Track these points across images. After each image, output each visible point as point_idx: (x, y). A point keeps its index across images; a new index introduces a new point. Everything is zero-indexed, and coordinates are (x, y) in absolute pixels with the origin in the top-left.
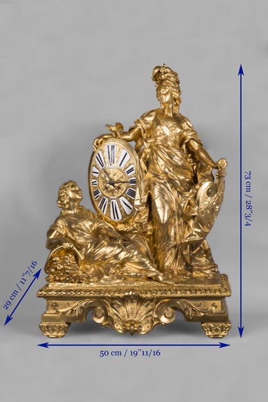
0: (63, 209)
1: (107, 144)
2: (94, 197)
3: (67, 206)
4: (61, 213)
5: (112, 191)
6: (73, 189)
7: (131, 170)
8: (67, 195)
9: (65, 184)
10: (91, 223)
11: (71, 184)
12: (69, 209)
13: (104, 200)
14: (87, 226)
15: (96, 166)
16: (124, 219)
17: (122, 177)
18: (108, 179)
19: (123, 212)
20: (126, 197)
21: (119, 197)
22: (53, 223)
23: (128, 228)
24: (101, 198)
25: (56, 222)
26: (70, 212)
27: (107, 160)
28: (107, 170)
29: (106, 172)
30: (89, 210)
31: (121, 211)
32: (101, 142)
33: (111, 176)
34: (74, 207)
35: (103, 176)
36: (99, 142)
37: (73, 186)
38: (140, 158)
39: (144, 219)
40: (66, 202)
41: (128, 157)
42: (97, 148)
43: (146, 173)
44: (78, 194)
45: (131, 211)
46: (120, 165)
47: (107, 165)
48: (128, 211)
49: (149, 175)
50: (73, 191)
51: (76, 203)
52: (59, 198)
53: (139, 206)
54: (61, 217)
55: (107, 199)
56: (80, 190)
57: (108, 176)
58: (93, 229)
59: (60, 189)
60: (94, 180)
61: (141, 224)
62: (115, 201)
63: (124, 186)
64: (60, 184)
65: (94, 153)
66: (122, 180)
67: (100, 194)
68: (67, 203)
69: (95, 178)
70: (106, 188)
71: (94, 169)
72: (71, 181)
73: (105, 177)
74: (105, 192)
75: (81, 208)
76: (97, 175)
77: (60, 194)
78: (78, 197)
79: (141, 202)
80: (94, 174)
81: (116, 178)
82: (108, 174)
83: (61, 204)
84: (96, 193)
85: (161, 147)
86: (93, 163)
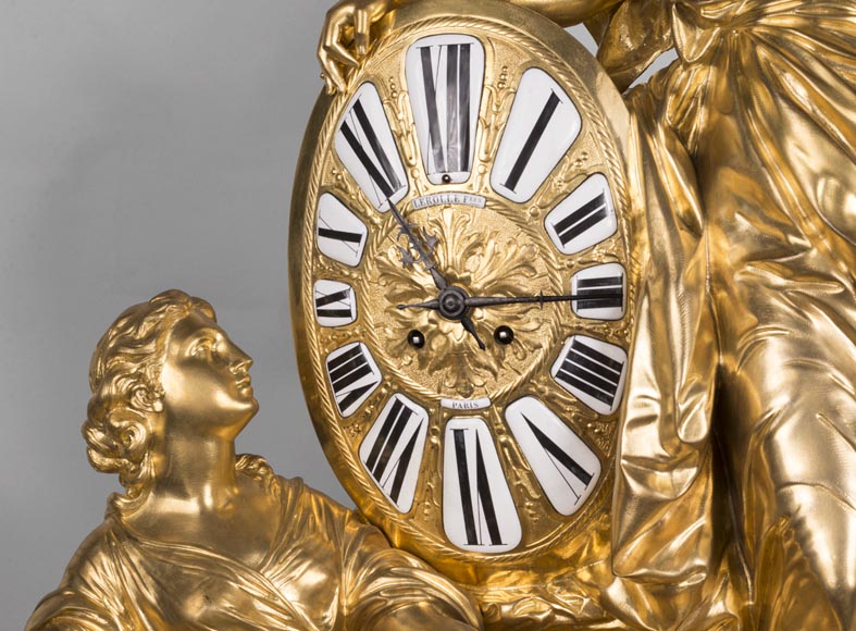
0: (128, 479)
1: (415, 37)
2: (331, 399)
3: (150, 466)
4: (114, 511)
5: (457, 359)
6: (192, 348)
7: (588, 215)
8: (151, 391)
9: (135, 316)
10: (314, 577)
11: (174, 314)
12: (168, 483)
13: (400, 417)
14: (290, 596)
15: (340, 192)
16: (537, 545)
17: (526, 264)
18: (427, 281)
19: (530, 497)
20: (551, 402)
21: (506, 400)
22: (55, 580)
23: (565, 599)
24: (378, 400)
25: (76, 573)
26: (170, 505)
27: (418, 145)
28: (421, 219)
29: (409, 229)
30: (298, 483)
31: (518, 495)
32: (377, 29)
33: (448, 255)
34: (198, 473)
35: (392, 256)
36: (363, 27)
37: (187, 329)
38: (647, 126)
39: (687, 552)
40: (140, 436)
41: (565, 122)
42: (345, 69)
43: (696, 232)
44: (223, 380)
45: (583, 490)
46: (512, 183)
47: (419, 186)
48: (564, 493)
49: (719, 249)
50: (187, 364)
51: (211, 446)
52: (98, 411)
53: (652, 464)
54: (113, 536)
55: (419, 416)
56: (238, 352)
57: (429, 257)
58: (330, 615)
59: (105, 352)
60: (326, 288)
61: (664, 590)
62: (474, 427)
63: (537, 327)
64: (101, 320)
65: (325, 102)
66: (528, 286)
67: (374, 377)
68: (152, 442)
69: (334, 270)
70: (416, 339)
71: (331, 213)
72: (172, 296)
73: (408, 264)
74: (405, 368)
75: (243, 474)
76: (347, 253)
77: (98, 383)
78: (223, 400)
79: (665, 438)
80: (330, 247)
81: (480, 272)
82: (423, 244)
83: (111, 451)
84: (349, 368)
85: (806, 43)
86: (321, 173)
